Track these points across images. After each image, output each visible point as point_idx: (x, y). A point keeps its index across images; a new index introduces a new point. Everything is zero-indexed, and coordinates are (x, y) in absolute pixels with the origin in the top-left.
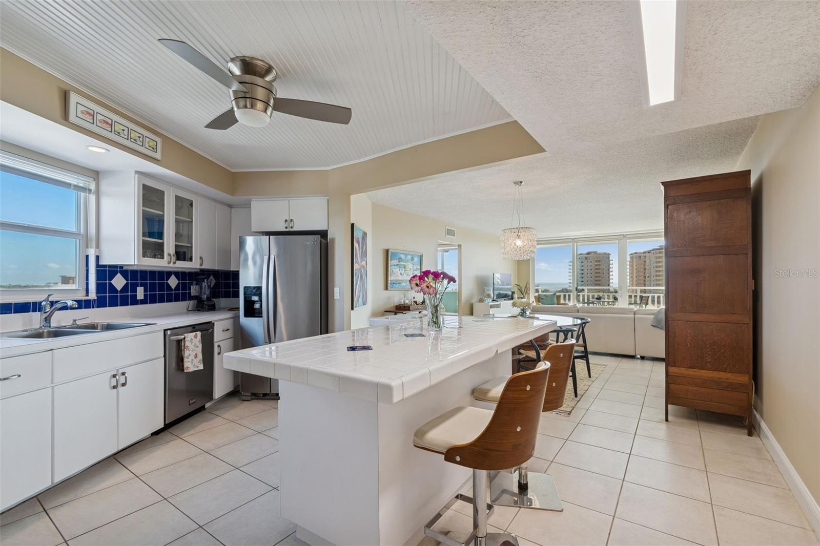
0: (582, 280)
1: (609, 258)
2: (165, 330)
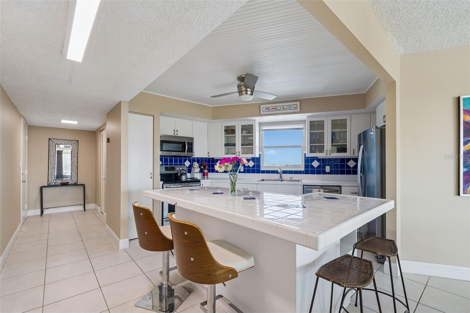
2: (303, 185)
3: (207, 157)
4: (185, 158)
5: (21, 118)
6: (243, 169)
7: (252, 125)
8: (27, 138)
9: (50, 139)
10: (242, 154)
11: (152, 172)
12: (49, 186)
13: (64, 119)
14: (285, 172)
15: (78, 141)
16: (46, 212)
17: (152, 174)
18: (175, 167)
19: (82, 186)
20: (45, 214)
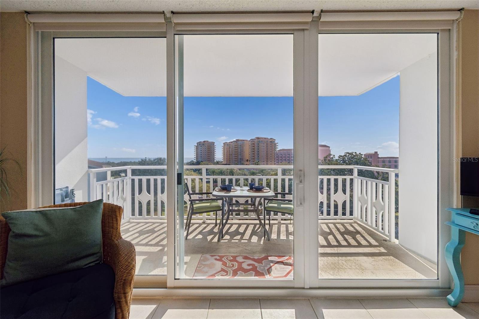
0: (201, 156)
1: (214, 144)
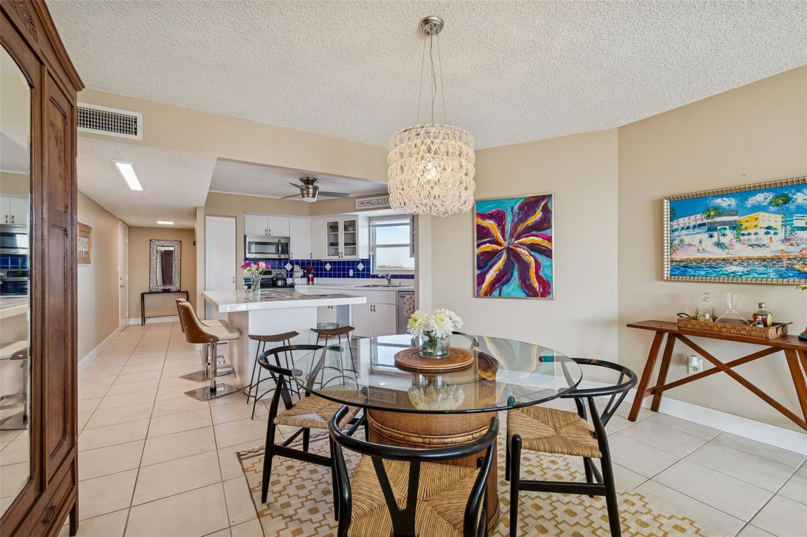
2: (399, 291)
3: (310, 259)
4: (286, 261)
5: (118, 223)
6: (352, 272)
7: (355, 221)
8: (127, 240)
9: (151, 240)
10: (345, 255)
11: (235, 276)
12: (151, 293)
13: (158, 220)
14: (395, 277)
15: (181, 242)
16: (148, 321)
17: (235, 278)
18: (271, 271)
19: (186, 294)
20: (147, 324)
